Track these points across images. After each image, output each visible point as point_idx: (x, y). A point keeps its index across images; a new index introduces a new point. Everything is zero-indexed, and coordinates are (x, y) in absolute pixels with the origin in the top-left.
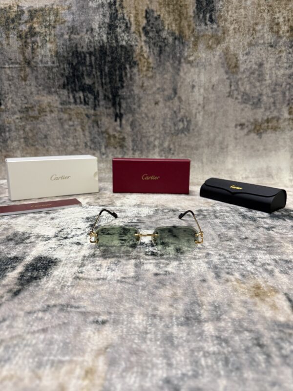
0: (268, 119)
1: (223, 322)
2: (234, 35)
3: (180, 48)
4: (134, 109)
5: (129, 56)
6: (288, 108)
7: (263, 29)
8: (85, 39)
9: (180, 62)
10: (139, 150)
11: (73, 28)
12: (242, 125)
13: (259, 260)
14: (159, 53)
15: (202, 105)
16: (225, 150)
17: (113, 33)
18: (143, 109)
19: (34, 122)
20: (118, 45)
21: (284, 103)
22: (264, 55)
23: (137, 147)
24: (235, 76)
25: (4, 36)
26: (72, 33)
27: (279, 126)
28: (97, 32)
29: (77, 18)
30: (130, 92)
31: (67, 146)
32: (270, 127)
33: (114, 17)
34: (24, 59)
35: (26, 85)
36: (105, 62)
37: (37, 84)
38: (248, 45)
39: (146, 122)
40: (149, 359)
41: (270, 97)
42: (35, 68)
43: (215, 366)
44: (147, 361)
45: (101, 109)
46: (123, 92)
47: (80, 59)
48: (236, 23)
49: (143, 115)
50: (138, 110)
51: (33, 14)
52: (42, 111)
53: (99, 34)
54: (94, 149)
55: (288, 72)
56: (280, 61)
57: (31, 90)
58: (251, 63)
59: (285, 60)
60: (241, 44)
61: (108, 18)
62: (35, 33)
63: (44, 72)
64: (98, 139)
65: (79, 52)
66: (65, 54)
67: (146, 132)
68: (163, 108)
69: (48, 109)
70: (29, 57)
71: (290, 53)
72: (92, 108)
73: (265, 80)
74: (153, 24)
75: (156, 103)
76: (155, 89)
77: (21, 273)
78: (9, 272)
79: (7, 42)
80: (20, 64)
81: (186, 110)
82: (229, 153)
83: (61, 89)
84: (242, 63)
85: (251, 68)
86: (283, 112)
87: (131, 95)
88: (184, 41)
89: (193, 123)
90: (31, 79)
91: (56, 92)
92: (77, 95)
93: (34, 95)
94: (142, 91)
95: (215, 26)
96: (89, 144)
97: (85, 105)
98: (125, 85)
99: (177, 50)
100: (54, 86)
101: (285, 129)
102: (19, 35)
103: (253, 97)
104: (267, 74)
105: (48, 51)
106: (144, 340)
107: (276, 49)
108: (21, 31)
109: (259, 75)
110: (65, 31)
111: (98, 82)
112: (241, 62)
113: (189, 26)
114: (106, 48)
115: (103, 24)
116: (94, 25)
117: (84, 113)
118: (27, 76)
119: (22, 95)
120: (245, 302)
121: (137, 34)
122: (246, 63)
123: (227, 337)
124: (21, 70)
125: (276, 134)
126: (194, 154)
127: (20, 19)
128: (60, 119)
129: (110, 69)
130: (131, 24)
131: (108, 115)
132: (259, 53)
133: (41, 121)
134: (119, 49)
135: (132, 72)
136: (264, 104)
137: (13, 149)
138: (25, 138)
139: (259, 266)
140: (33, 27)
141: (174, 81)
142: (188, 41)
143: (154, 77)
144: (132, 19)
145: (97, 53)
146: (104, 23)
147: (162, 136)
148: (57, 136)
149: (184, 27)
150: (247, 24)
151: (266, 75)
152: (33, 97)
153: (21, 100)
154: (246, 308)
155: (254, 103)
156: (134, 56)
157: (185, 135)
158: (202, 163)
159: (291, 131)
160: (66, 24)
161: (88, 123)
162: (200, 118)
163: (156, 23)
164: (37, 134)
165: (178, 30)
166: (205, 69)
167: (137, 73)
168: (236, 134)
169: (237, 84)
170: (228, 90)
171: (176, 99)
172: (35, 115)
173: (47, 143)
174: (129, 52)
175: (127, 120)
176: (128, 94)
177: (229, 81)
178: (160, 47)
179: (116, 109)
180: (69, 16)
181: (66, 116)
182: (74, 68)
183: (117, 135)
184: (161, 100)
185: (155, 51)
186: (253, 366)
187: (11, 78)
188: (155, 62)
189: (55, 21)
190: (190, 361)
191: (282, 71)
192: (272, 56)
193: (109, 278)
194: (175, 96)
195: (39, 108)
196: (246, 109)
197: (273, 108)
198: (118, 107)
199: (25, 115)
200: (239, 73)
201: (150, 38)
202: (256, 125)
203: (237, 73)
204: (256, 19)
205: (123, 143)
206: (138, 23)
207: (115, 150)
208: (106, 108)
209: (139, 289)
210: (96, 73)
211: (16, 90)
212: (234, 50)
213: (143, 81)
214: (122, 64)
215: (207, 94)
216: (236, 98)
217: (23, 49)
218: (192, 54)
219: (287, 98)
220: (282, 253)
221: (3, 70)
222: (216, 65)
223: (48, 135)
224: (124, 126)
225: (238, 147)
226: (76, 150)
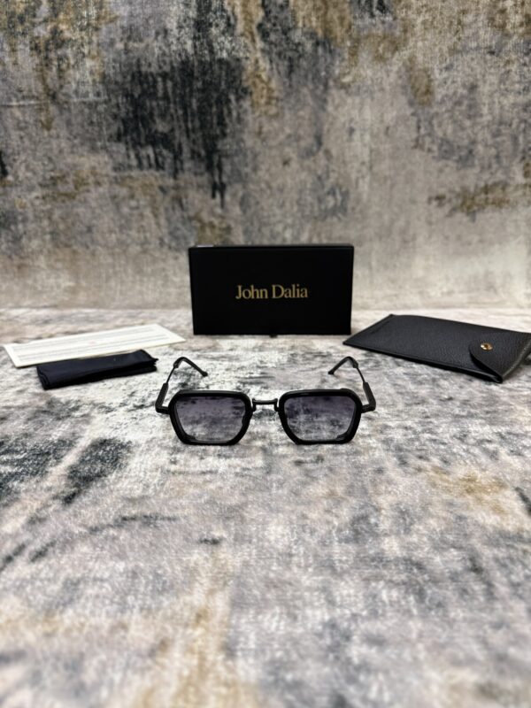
0: (486, 186)
1: (415, 535)
2: (424, 34)
3: (326, 60)
4: (247, 174)
5: (235, 78)
6: (522, 165)
7: (475, 21)
8: (153, 49)
9: (326, 86)
11: (131, 29)
12: (440, 198)
13: (473, 434)
14: (287, 71)
15: (368, 164)
16: (411, 244)
17: (203, 37)
18: (261, 173)
19: (68, 203)
20: (214, 60)
21: (516, 156)
22: (478, 70)
24: (426, 109)
25: (7, 48)
26: (129, 38)
27: (507, 199)
28: (175, 36)
29: (138, 11)
30: (238, 144)
31: (128, 246)
32: (490, 201)
33: (204, 6)
34: (45, 89)
35: (50, 136)
36: (191, 91)
37: (71, 134)
38: (449, 53)
39: (268, 198)
40: (298, 593)
41: (491, 146)
42: (66, 106)
43: (403, 603)
44: (294, 598)
45: (186, 177)
46: (226, 145)
47: (145, 86)
48: (426, 11)
49: (263, 185)
50: (253, 176)
51: (57, 6)
52: (80, 183)
53: (178, 39)
54: (177, 250)
55: (522, 99)
56: (507, 79)
57: (59, 146)
58: (456, 85)
59: (517, 78)
60: (437, 50)
61: (195, 10)
62: (63, 41)
63: (82, 112)
64: (183, 230)
65: (143, 73)
66: (119, 79)
67: (269, 217)
68: (297, 172)
69: (91, 180)
70: (54, 85)
71: (525, 65)
72: (170, 174)
73: (481, 116)
74: (276, 18)
75: (286, 163)
76: (282, 137)
77: (71, 467)
78: (51, 466)
79: (14, 59)
80: (37, 98)
81: (339, 173)
82: (418, 250)
83: (113, 143)
84: (439, 86)
85: (455, 93)
86: (514, 174)
87: (241, 150)
88: (332, 47)
89: (352, 196)
90: (58, 125)
91: (104, 148)
92: (143, 153)
93: (65, 155)
94: (259, 143)
95: (389, 18)
96: (166, 240)
97: (157, 170)
98: (228, 131)
99: (322, 64)
100: (100, 137)
101: (517, 203)
102: (33, 45)
103: (459, 147)
104: (484, 104)
105: (87, 73)
106: (288, 566)
107: (501, 58)
108: (38, 38)
109: (470, 107)
110: (117, 35)
111: (180, 127)
112: (437, 83)
113: (342, 19)
114: (193, 66)
115: (185, 21)
116: (170, 22)
117: (156, 184)
118: (52, 119)
119: (45, 155)
120: (451, 504)
121: (247, 37)
122: (447, 84)
123: (421, 558)
124: (41, 110)
125: (501, 213)
127: (34, 16)
128: (114, 197)
129: (201, 103)
130: (236, 19)
131: (200, 186)
132: (469, 67)
133: (80, 201)
134: (216, 67)
135: (241, 107)
136: (479, 160)
137: (32, 253)
138: (52, 233)
139: (474, 445)
140: (59, 31)
141: (317, 122)
142: (341, 48)
143: (281, 115)
144: (238, 10)
145: (176, 74)
146: (187, 18)
147: (297, 222)
148: (109, 227)
149: (332, 21)
150: (446, 13)
151: (482, 106)
152: (64, 158)
153: (43, 164)
154: (451, 512)
155: (460, 158)
156: (244, 77)
158: (370, 268)
159: (528, 206)
160: (118, 23)
161: (164, 202)
162: (364, 186)
163: (282, 16)
164: (73, 224)
165: (321, 27)
166: (372, 99)
167: (250, 110)
168: (431, 215)
169: (431, 124)
170: (414, 135)
171: (321, 154)
172: (69, 191)
173: (93, 241)
174: (233, 70)
175: (234, 195)
176: (235, 147)
177: (415, 119)
178: (290, 59)
179: (212, 175)
180: (122, 8)
181: (124, 192)
182: (136, 104)
183: (216, 222)
184: (294, 156)
185: (281, 68)
186: (465, 600)
187: (23, 125)
188: (282, 88)
189: (98, 18)
190: (364, 595)
191: (512, 98)
192: (492, 70)
193: (221, 470)
194: (319, 149)
195: (74, 178)
196: (447, 170)
197: (495, 166)
198: (216, 172)
199: (50, 192)
200: (433, 104)
201: (271, 43)
202: (465, 198)
203: (429, 104)
204: (463, 4)
205: (226, 236)
206: (248, 18)
208: (196, 174)
209: (272, 486)
210: (176, 111)
211: (33, 147)
212: (424, 62)
213: (260, 123)
214: (222, 93)
215: (376, 144)
216: (430, 150)
217: (42, 71)
218: (347, 71)
219: (521, 147)
220: (512, 423)
221: (8, 110)
222: (391, 90)
223: (94, 226)
224: (229, 206)
225: (434, 238)
226: (145, 252)
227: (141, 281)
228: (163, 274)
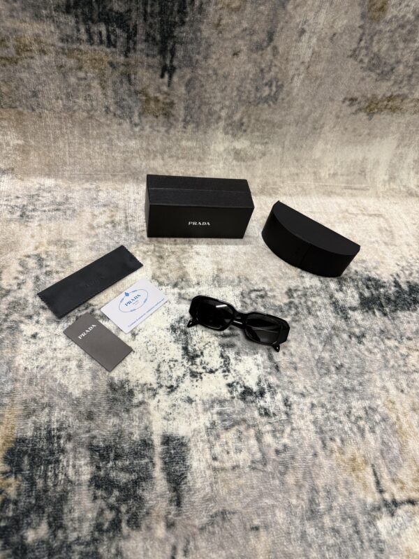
0: (391, 96)
4: (197, 60)
10: (193, 122)
12: (353, 100)
15: (307, 64)
16: (318, 131)
18: (210, 62)
19: (8, 66)
23: (191, 117)
24: (374, 25)
27: (401, 107)
30: (194, 33)
31: (74, 111)
32: (389, 107)
39: (213, 83)
45: (135, 57)
49: (210, 72)
50: (203, 63)
52: (22, 49)
54: (121, 117)
58: (408, 9)
64: (130, 101)
68: (244, 63)
69: (35, 47)
72: (121, 52)
73: (415, 41)
75: (236, 54)
76: (238, 30)
77: (163, 469)
82: (322, 135)
83: (61, 14)
84: (393, 6)
85: (403, 17)
87: (196, 39)
89: (285, 89)
91: (50, 17)
92: (95, 29)
94: (216, 32)
96: (111, 109)
97: (108, 47)
98: (187, 19)
100: (45, 5)
101: (407, 111)
103: (385, 63)
109: (410, 32)
111: (138, 9)
112: (392, 2)
117: (105, 59)
120: (347, 482)
122: (401, 6)
125: (392, 116)
126: (275, 133)
128: (60, 67)
131: (149, 66)
133: (24, 67)
136: (396, 76)
139: (354, 423)
141: (273, 19)
143: (242, 8)
147: (234, 104)
148: (56, 94)
152: (2, 22)
154: (347, 489)
155: (382, 72)
157: (269, 105)
158: (283, 147)
159: (413, 114)
161: (112, 76)
162: (297, 83)
164: (17, 88)
166: (331, 4)
168: (341, 111)
169: (372, 39)
170: (354, 46)
171: (269, 49)
172: (11, 56)
173: (39, 106)
175: (182, 77)
176: (191, 35)
177: (361, 31)
179: (164, 58)
181: (71, 62)
183: (161, 97)
184: (244, 48)
193: (241, 464)
194: (268, 45)
196: (368, 79)
198: (169, 56)
200: (382, 21)
202: (372, 102)
203: (378, 22)
205: (170, 110)
207: (155, 119)
208: (148, 55)
209: (269, 477)
213: (221, 15)
215: (319, 47)
216: (361, 61)
223: (39, 91)
224: (175, 85)
225: (337, 128)
226: (91, 117)
227: (87, 143)
228: (108, 137)
